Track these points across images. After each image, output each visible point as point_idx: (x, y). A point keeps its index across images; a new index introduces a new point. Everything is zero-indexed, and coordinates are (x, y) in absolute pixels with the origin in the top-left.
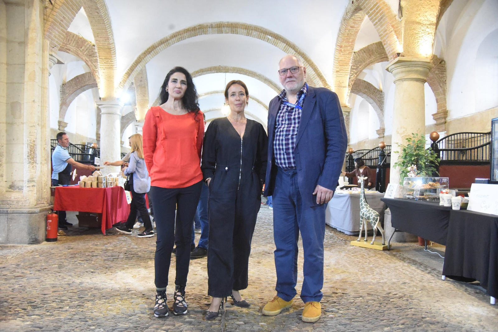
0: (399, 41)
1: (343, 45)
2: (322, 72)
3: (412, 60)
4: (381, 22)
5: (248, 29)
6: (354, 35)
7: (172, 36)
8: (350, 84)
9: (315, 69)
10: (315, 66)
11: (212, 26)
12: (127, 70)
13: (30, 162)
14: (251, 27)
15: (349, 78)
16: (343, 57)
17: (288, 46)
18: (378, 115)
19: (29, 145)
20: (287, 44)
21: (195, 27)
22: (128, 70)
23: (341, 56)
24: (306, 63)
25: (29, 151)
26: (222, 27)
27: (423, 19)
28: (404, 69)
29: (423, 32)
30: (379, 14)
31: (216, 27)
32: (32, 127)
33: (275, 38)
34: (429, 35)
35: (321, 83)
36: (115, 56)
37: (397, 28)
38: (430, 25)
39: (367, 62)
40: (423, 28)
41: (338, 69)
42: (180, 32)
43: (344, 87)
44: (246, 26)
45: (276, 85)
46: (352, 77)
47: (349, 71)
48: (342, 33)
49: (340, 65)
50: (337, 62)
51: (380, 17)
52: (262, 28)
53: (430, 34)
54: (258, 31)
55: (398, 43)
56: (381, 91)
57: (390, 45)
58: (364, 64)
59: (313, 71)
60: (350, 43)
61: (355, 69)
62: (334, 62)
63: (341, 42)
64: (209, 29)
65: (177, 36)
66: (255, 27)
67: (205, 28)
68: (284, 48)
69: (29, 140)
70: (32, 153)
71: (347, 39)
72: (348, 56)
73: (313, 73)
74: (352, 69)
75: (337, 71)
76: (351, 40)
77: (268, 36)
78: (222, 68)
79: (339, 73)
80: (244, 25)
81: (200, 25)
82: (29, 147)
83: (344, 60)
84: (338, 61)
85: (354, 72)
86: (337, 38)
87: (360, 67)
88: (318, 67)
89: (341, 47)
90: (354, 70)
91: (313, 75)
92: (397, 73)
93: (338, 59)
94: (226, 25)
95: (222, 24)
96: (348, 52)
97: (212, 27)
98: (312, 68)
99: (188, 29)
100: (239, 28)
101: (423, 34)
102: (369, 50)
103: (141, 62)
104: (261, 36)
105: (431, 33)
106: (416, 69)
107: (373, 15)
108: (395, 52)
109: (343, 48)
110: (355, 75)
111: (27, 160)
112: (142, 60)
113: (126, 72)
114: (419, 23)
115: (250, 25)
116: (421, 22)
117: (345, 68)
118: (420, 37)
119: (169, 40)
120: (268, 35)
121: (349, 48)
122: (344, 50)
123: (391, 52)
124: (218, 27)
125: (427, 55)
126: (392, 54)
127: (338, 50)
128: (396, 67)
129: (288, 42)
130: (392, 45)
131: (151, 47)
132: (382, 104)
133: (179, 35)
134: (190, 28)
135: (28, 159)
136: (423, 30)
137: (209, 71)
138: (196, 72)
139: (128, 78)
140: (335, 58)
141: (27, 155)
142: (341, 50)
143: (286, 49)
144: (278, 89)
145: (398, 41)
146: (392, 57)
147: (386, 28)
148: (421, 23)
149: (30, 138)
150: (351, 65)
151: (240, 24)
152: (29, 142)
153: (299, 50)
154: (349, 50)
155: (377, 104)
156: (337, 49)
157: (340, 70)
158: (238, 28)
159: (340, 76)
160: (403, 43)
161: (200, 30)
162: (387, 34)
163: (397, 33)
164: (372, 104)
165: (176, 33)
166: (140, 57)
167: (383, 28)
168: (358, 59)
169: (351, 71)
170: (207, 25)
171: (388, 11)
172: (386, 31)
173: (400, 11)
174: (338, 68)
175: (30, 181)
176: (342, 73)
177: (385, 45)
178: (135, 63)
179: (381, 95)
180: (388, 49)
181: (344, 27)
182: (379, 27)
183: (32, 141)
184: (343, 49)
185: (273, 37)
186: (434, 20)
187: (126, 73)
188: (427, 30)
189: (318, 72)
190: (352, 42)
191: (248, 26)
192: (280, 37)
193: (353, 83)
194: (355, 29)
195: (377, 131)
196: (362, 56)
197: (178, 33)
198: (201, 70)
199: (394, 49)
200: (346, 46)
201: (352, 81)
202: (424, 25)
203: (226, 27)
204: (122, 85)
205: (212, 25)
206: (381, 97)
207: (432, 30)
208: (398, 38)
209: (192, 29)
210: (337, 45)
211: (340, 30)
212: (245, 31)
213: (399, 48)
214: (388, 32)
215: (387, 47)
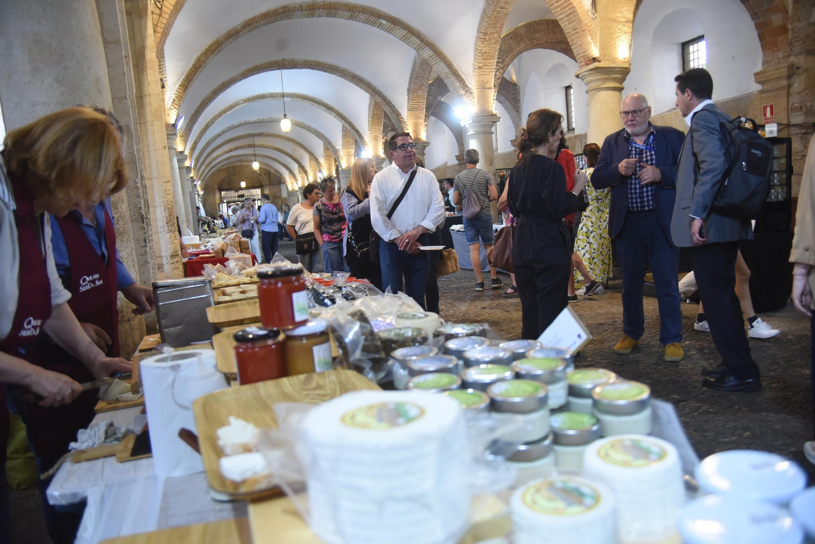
0: (594, 43)
1: (489, 32)
2: (458, 69)
3: (610, 66)
4: (570, 19)
5: (353, 11)
6: (503, 18)
7: (245, 26)
8: (496, 84)
9: (449, 66)
10: (449, 61)
11: (301, 8)
12: (181, 80)
13: (171, 231)
14: (356, 7)
15: (495, 76)
16: (487, 48)
17: (411, 34)
18: (512, 118)
19: (166, 208)
20: (409, 32)
21: (276, 10)
22: (184, 80)
23: (485, 47)
24: (435, 57)
25: (168, 215)
26: (316, 10)
27: (619, 15)
28: (600, 77)
29: (619, 31)
30: (567, 8)
31: (307, 10)
32: (166, 182)
33: (392, 23)
34: (625, 35)
35: (458, 84)
36: (164, 60)
37: (590, 26)
38: (626, 22)
39: (515, 52)
40: (619, 27)
41: (481, 65)
42: (255, 18)
43: (489, 88)
44: (350, 6)
45: (369, 84)
46: (498, 73)
47: (495, 67)
48: (488, 16)
49: (484, 59)
50: (480, 55)
51: (569, 12)
52: (372, 8)
53: (627, 34)
54: (368, 14)
55: (592, 45)
56: (515, 85)
57: (580, 45)
58: (512, 55)
59: (447, 69)
60: (497, 29)
61: (501, 63)
62: (475, 55)
63: (485, 28)
64: (297, 12)
65: (251, 25)
66: (362, 8)
67: (292, 12)
68: (404, 36)
69: (165, 201)
70: (172, 217)
71: (494, 23)
72: (493, 46)
73: (447, 70)
74: (498, 62)
75: (480, 68)
76: (499, 24)
77: (382, 21)
78: (287, 63)
79: (483, 70)
80: (347, 5)
81: (283, 7)
82: (167, 210)
83: (488, 51)
84: (481, 53)
85: (500, 66)
86: (480, 22)
87: (507, 60)
88: (453, 63)
89: (485, 34)
90: (500, 65)
91: (445, 74)
92: (592, 81)
93: (481, 50)
94: (321, 5)
95: (315, 5)
96: (494, 41)
97: (302, 10)
98: (445, 64)
99: (267, 13)
100: (341, 9)
101: (619, 34)
102: (517, 35)
103: (201, 66)
104: (370, 20)
105: (628, 32)
106: (614, 76)
107: (559, 9)
108: (587, 55)
109: (488, 36)
110: (502, 71)
111: (167, 228)
112: (202, 64)
113: (180, 83)
114: (615, 21)
115: (355, 4)
116: (617, 19)
117: (490, 63)
118: (616, 37)
119: (241, 31)
120: (381, 19)
121: (495, 35)
122: (489, 38)
123: (582, 55)
124: (310, 10)
125: (625, 58)
126: (582, 57)
127: (481, 38)
128: (590, 74)
129: (410, 28)
130: (584, 47)
131: (215, 42)
132: (517, 104)
133: (254, 23)
134: (270, 12)
135: (168, 226)
136: (619, 29)
137: (267, 68)
138: (249, 71)
139: (184, 92)
140: (476, 49)
141: (165, 222)
142: (485, 39)
143: (407, 37)
144: (373, 90)
145: (592, 43)
146: (583, 60)
147: (577, 26)
148: (617, 21)
149: (167, 198)
150: (496, 57)
151: (342, 4)
152: (166, 203)
153: (425, 39)
154: (495, 38)
155: (511, 103)
156: (479, 38)
157: (484, 66)
158: (339, 10)
159: (484, 73)
160: (599, 45)
161: (284, 14)
162: (577, 33)
163: (591, 32)
164: (503, 104)
165: (250, 20)
166: (199, 59)
167: (571, 25)
168: (503, 48)
169: (497, 66)
170: (295, 7)
171: (579, 6)
172: (576, 29)
173: (594, 6)
174: (481, 63)
175: (174, 256)
176: (485, 70)
177: (572, 45)
178: (193, 69)
179: (515, 89)
180: (578, 50)
181: (492, 8)
182: (567, 23)
183: (170, 201)
184: (487, 38)
185: (389, 22)
186: (631, 16)
187: (180, 86)
188: (625, 28)
189: (454, 69)
190: (500, 27)
191: (353, 7)
192: (399, 22)
193: (499, 81)
194: (505, 10)
195: (511, 141)
196: (508, 44)
197: (252, 20)
198: (255, 67)
199: (586, 52)
200: (493, 33)
201: (498, 79)
202: (620, 23)
203: (322, 9)
204: (176, 104)
205: (301, 6)
206: (516, 93)
207: (628, 28)
208: (592, 39)
209: (273, 14)
210: (479, 31)
211: (484, 12)
212: (348, 14)
213: (595, 52)
214: (578, 30)
215: (576, 48)
